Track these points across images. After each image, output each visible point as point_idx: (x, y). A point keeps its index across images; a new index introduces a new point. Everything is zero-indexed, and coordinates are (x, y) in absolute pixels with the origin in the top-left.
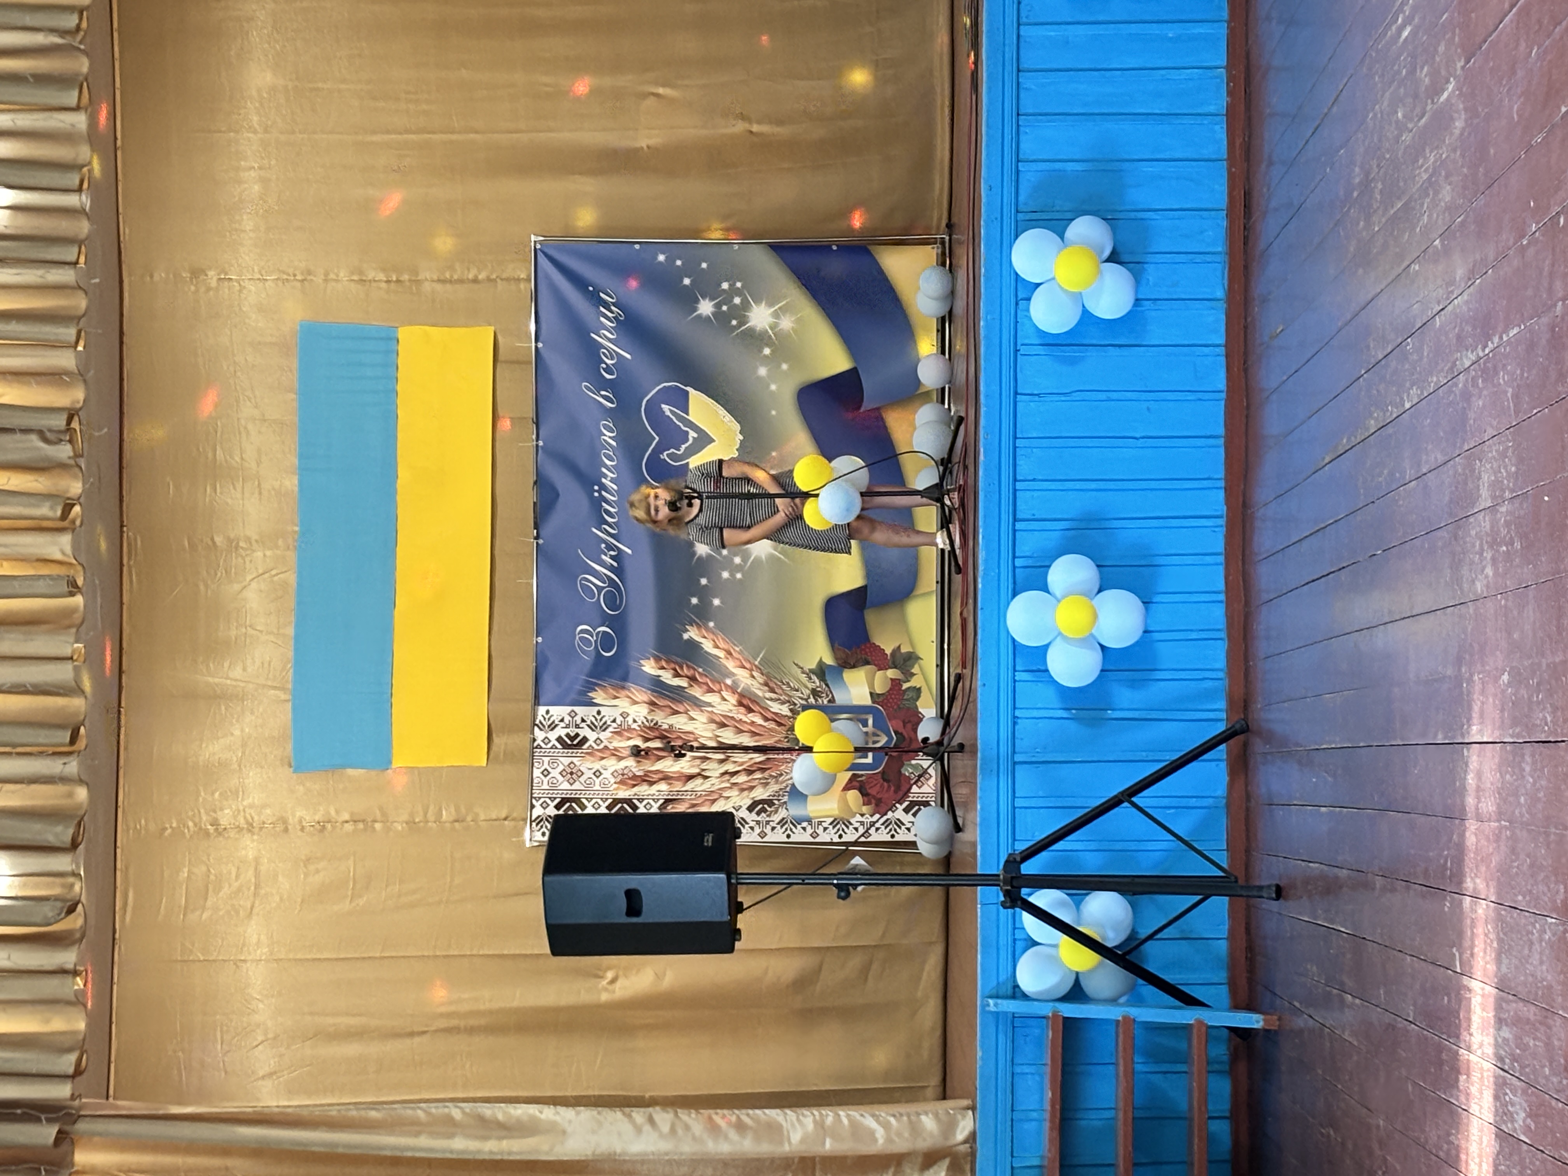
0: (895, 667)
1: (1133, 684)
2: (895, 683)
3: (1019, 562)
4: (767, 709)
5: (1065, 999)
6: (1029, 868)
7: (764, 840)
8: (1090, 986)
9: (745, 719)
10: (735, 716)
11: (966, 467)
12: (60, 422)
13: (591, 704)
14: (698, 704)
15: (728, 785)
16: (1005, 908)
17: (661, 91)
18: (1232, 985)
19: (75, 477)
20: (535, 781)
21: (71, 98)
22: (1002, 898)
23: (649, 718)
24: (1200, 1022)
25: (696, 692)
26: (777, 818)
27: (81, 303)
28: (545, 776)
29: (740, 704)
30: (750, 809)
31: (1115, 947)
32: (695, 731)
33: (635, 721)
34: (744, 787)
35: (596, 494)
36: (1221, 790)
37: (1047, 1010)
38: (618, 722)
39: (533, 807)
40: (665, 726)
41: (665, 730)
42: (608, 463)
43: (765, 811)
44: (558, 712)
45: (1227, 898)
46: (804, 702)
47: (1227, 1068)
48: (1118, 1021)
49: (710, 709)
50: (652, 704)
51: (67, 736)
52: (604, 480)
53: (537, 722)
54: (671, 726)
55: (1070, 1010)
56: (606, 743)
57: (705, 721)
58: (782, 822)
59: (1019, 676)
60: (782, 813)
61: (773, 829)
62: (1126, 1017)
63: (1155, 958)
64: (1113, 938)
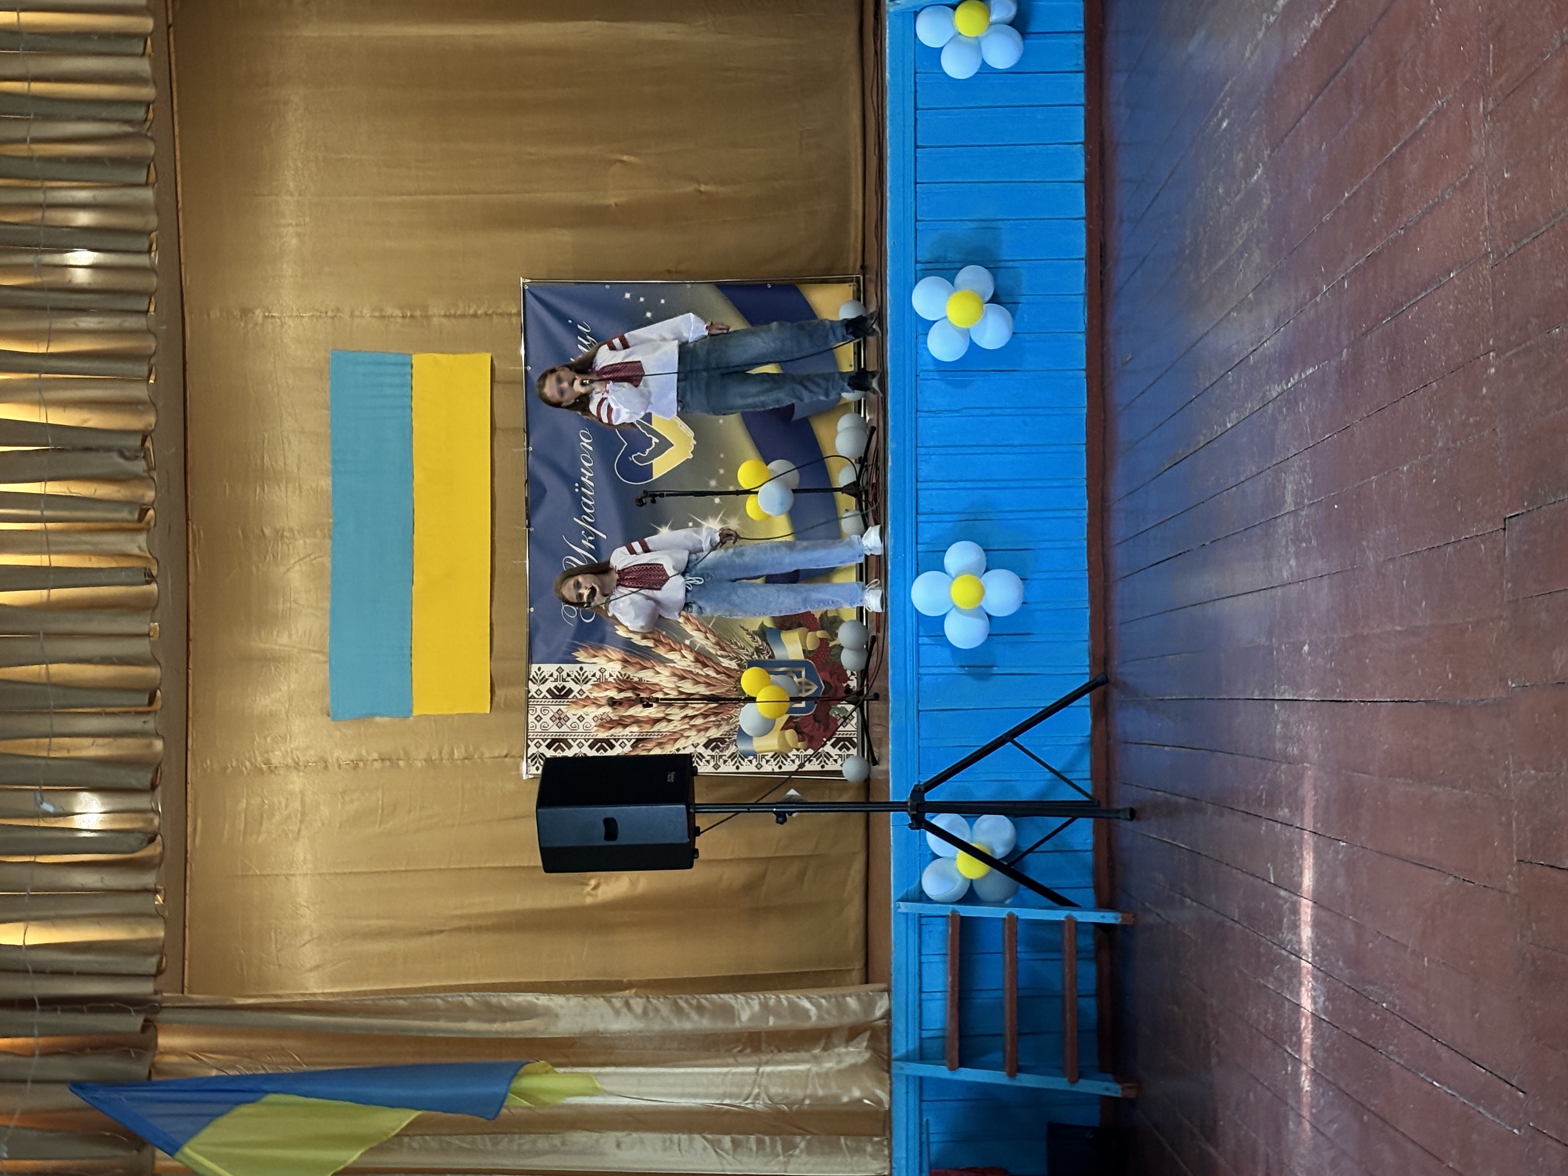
0: (823, 629)
1: (1013, 646)
2: (823, 642)
3: (921, 548)
4: (719, 664)
5: (964, 902)
6: (931, 796)
7: (719, 771)
8: (982, 891)
9: (701, 672)
10: (693, 670)
11: (877, 469)
12: (136, 442)
13: (575, 661)
14: (663, 661)
15: (688, 727)
16: (912, 829)
17: (625, 158)
18: (1097, 888)
19: (149, 487)
20: (530, 725)
21: (141, 176)
22: (910, 822)
23: (623, 673)
24: (1071, 919)
25: (661, 651)
26: (728, 753)
27: (151, 344)
28: (538, 721)
29: (697, 660)
30: (706, 746)
31: (1002, 859)
32: (661, 683)
33: (611, 675)
34: (701, 728)
35: (577, 490)
36: (1086, 730)
37: (948, 910)
38: (598, 676)
39: (528, 746)
40: (636, 679)
41: (636, 683)
42: (587, 464)
43: (718, 747)
44: (549, 668)
45: (1092, 820)
46: (749, 658)
47: (1092, 955)
48: (1004, 919)
49: (672, 665)
50: (625, 661)
51: (146, 698)
52: (583, 478)
53: (531, 677)
54: (640, 679)
55: (967, 911)
56: (587, 693)
57: (668, 674)
58: (732, 756)
59: (922, 640)
60: (733, 749)
61: (725, 762)
62: (1011, 915)
63: (1034, 867)
64: (999, 851)
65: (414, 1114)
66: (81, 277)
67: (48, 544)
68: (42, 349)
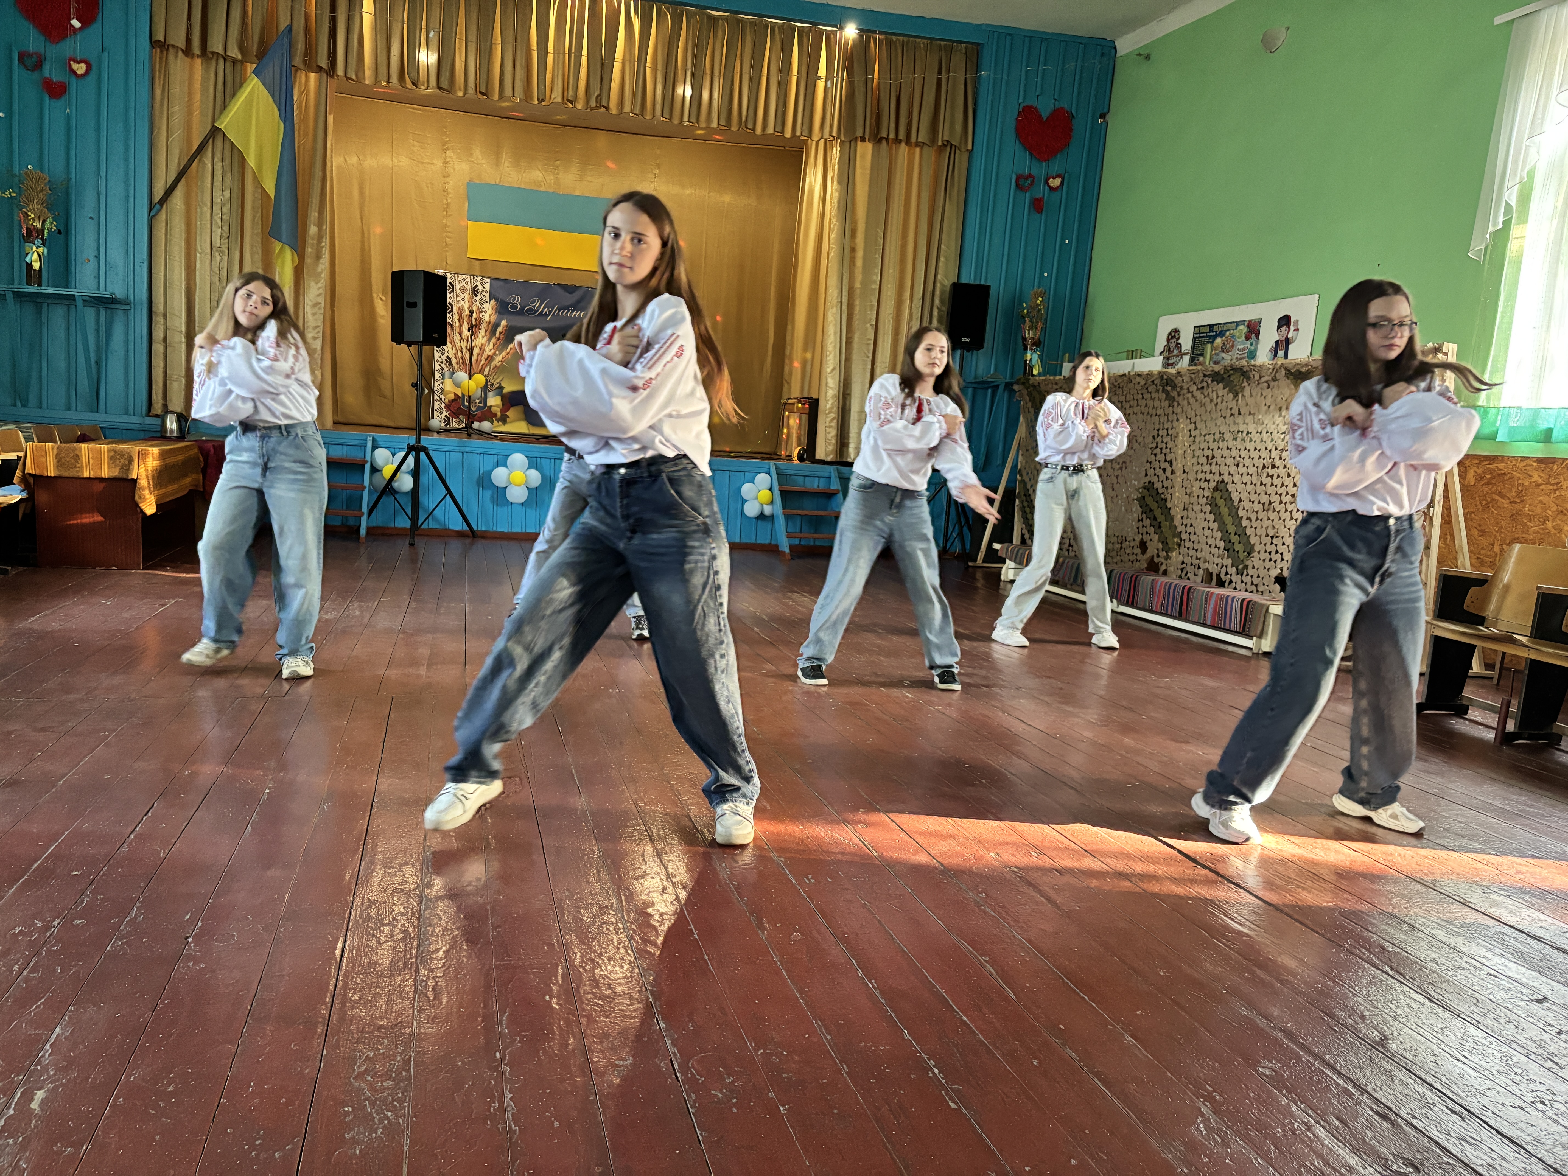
0: (501, 416)
1: (492, 497)
3: (539, 459)
4: (486, 366)
5: (372, 467)
6: (423, 455)
8: (377, 475)
9: (482, 358)
10: (484, 355)
12: (604, 103)
13: (490, 299)
14: (489, 340)
15: (457, 348)
16: (407, 445)
18: (377, 527)
19: (583, 106)
20: (461, 276)
21: (723, 122)
22: (411, 445)
23: (484, 321)
24: (363, 514)
25: (494, 340)
26: (444, 366)
27: (648, 120)
28: (463, 279)
29: (488, 357)
30: (448, 357)
31: (392, 485)
33: (483, 315)
34: (456, 354)
35: (571, 307)
36: (452, 527)
37: (368, 458)
38: (483, 309)
39: (452, 272)
40: (481, 327)
41: (479, 326)
43: (447, 362)
44: (488, 287)
45: (409, 527)
46: (489, 380)
47: (344, 524)
48: (363, 485)
49: (487, 344)
50: (490, 322)
51: (483, 90)
52: (576, 311)
53: (484, 278)
54: (481, 329)
55: (367, 467)
56: (475, 304)
57: (483, 342)
58: (442, 369)
59: (496, 457)
60: (446, 369)
62: (365, 487)
63: (387, 500)
64: (395, 485)
65: (272, 196)
66: (680, 90)
67: (558, 54)
68: (648, 64)
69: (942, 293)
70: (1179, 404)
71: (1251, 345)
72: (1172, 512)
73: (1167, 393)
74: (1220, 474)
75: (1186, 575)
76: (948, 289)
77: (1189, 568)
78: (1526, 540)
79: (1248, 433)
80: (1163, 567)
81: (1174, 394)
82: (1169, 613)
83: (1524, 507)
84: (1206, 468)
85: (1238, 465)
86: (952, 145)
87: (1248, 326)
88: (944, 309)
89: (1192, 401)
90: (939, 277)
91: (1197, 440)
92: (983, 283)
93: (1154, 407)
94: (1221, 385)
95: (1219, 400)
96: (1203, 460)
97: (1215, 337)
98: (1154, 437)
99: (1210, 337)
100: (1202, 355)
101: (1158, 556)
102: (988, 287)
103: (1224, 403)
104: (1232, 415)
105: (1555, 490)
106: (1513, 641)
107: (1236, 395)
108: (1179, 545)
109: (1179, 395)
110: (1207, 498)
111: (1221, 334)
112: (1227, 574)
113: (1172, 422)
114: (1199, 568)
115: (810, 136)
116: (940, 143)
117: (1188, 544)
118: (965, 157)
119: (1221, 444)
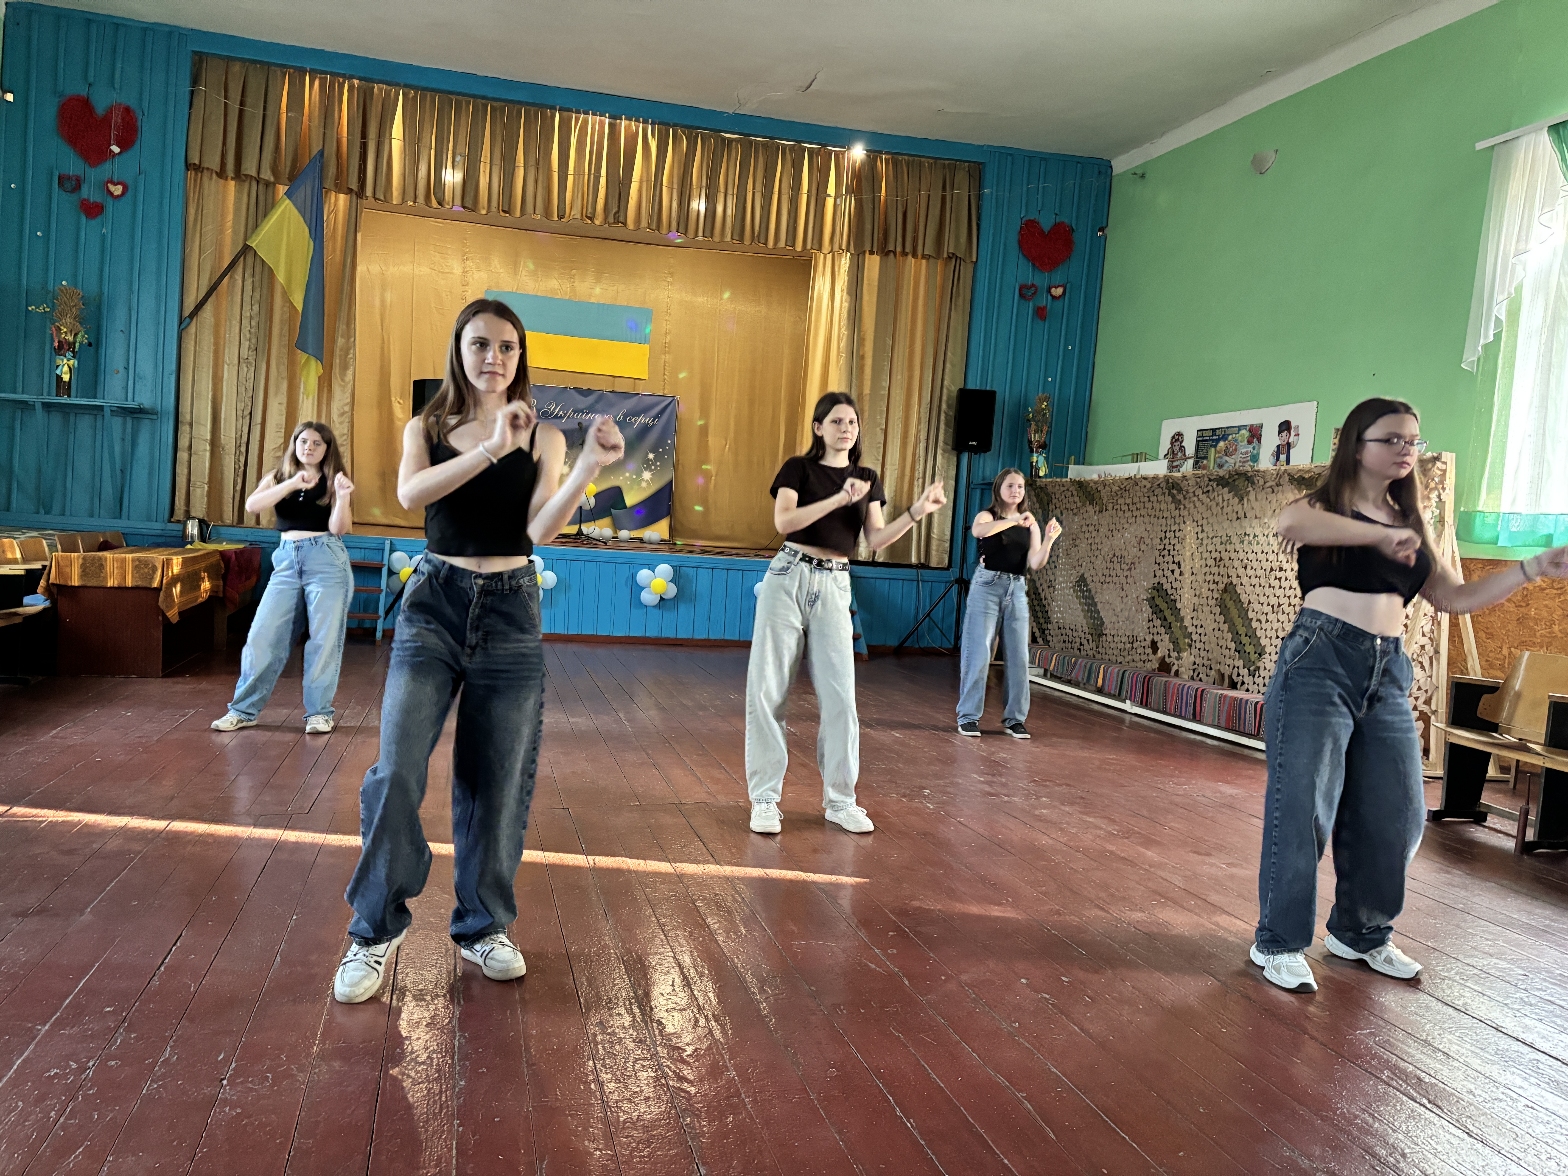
5: (389, 570)
8: (394, 577)
11: (589, 544)
12: (622, 219)
17: (728, 446)
19: (601, 222)
21: (736, 237)
24: (379, 617)
27: (664, 231)
37: (386, 562)
47: (362, 625)
48: (380, 587)
51: (506, 209)
55: (384, 571)
62: (382, 591)
65: (300, 309)
66: (694, 205)
67: (578, 175)
68: (664, 183)
69: (949, 398)
70: (1185, 508)
71: (1254, 448)
72: (1182, 613)
73: (1173, 496)
74: (1229, 577)
75: (1198, 676)
76: (955, 394)
77: (1201, 669)
78: (1534, 643)
79: (1255, 536)
80: (1175, 668)
81: (1180, 497)
82: (1183, 715)
83: (1530, 610)
84: (1215, 570)
85: (1246, 568)
86: (957, 257)
87: (1250, 431)
88: (951, 413)
89: (1198, 504)
90: (946, 383)
91: (1205, 542)
92: (988, 388)
93: (1160, 510)
94: (1226, 489)
95: (1225, 503)
96: (1211, 562)
97: (1218, 441)
98: (1161, 539)
99: (1213, 440)
100: (1205, 458)
101: (1169, 656)
102: (994, 393)
103: (1230, 507)
104: (1238, 518)
105: (1561, 594)
106: (1529, 750)
107: (1241, 500)
108: (1190, 646)
109: (1185, 498)
110: (1217, 599)
111: (1224, 438)
112: (1239, 675)
113: (1179, 524)
114: (1211, 669)
115: (820, 249)
116: (945, 256)
117: (1198, 645)
118: (970, 268)
119: (1228, 547)
